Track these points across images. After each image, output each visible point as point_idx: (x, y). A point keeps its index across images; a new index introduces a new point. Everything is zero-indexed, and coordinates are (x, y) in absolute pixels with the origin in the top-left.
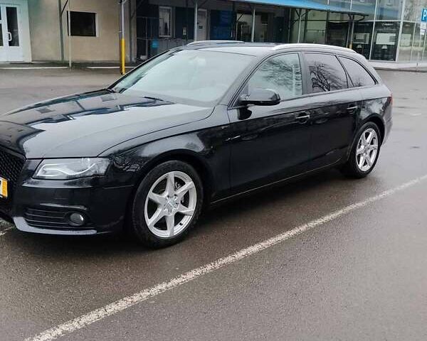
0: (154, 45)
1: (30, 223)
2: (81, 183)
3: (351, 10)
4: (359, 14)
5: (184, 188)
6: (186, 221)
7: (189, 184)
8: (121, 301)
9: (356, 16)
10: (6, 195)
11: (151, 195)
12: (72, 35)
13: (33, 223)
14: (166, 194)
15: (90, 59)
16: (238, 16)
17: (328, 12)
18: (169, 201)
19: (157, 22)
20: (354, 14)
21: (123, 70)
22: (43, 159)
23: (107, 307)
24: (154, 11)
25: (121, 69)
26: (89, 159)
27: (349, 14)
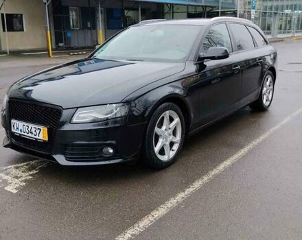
0: (69, 34)
1: (68, 159)
2: (107, 124)
3: (203, 4)
4: (209, 6)
5: (174, 123)
6: (176, 147)
7: (177, 120)
8: (160, 209)
9: (207, 8)
10: (46, 139)
11: (157, 130)
12: (8, 31)
13: (71, 158)
14: (164, 128)
15: (21, 48)
16: (126, 12)
17: (188, 6)
18: (166, 133)
19: (68, 18)
20: (206, 6)
21: (51, 55)
22: (78, 108)
23: (153, 213)
24: (66, 11)
25: (49, 54)
26: (114, 105)
27: (202, 6)
